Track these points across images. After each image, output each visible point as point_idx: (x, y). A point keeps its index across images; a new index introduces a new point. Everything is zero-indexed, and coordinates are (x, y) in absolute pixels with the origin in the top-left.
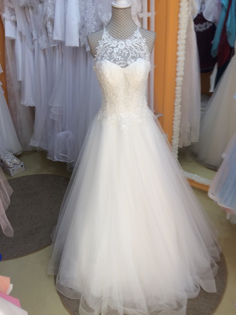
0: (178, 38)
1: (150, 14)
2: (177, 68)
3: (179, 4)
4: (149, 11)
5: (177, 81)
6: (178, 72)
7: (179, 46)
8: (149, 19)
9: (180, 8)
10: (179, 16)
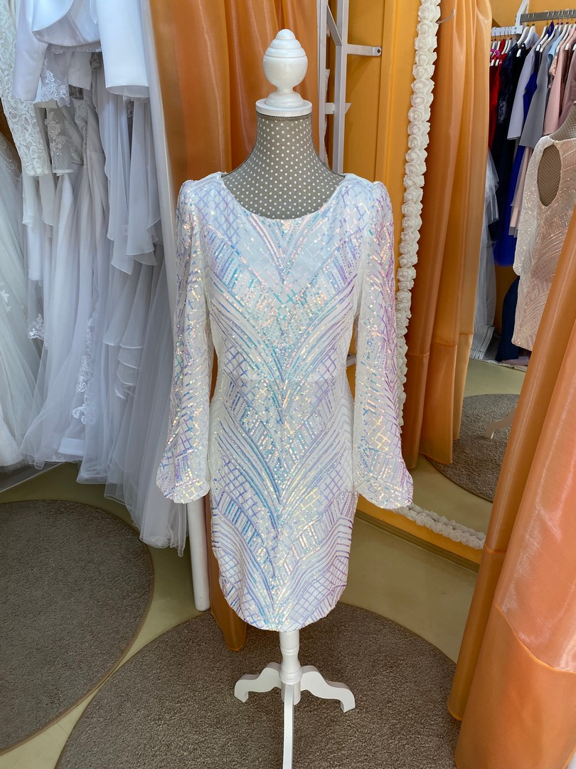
0: (407, 172)
1: (331, 108)
2: (402, 244)
3: (412, 85)
4: (330, 98)
5: (401, 279)
6: (405, 256)
7: (408, 191)
8: (330, 118)
9: (414, 96)
10: (411, 115)
